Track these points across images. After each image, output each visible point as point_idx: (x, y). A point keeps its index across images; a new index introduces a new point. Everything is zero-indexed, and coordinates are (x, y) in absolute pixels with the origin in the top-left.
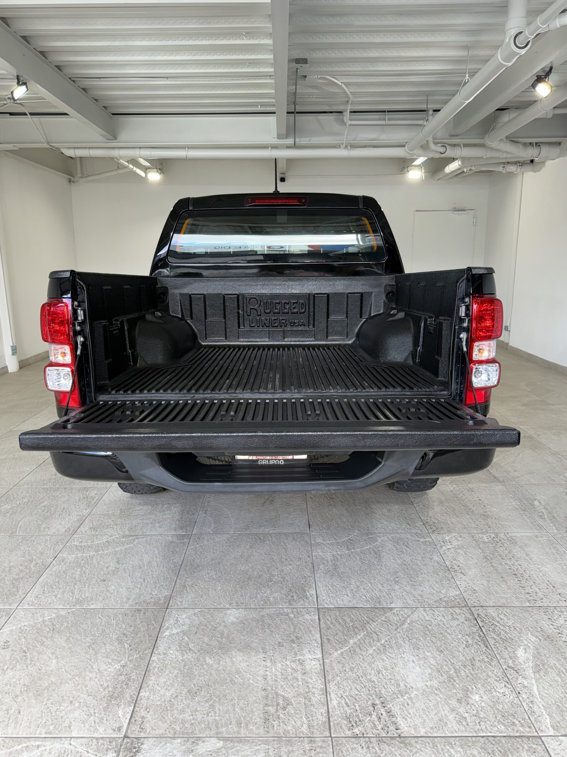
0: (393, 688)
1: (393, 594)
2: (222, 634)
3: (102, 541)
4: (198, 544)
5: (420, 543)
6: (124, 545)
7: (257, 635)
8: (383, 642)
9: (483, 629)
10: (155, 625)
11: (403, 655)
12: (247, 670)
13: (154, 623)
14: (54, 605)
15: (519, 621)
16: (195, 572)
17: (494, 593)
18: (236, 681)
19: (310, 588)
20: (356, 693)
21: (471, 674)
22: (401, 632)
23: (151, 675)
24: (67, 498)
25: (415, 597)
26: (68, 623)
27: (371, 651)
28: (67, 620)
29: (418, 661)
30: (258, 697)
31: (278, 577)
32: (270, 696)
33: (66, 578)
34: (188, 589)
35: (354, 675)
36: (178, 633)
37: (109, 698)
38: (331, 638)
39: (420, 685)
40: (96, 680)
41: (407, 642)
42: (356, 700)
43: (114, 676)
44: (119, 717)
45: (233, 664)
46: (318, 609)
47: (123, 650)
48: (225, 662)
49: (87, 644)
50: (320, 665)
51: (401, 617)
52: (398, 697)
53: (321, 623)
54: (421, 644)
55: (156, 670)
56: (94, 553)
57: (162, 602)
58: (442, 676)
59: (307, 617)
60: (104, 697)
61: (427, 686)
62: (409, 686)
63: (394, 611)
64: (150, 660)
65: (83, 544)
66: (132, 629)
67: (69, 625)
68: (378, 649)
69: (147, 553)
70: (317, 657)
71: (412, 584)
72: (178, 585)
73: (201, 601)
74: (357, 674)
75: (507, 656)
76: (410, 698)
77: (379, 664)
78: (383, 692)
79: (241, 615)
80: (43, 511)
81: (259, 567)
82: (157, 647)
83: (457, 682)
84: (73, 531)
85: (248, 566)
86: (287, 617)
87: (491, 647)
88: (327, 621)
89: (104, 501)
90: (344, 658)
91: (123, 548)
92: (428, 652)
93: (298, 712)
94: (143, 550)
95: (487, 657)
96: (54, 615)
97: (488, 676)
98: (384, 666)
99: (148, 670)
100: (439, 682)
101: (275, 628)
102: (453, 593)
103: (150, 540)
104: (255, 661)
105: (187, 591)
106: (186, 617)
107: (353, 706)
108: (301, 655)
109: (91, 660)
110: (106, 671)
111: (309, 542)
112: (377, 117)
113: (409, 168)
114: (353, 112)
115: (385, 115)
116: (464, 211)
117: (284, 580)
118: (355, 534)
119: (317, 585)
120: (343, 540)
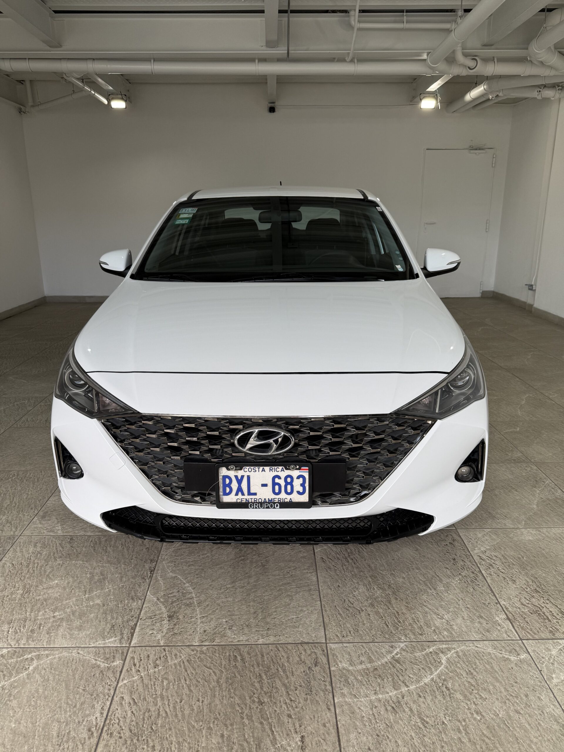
112: (393, 19)
113: (422, 96)
114: (362, 11)
115: (403, 16)
116: (482, 149)
118: (402, 645)
120: (384, 661)
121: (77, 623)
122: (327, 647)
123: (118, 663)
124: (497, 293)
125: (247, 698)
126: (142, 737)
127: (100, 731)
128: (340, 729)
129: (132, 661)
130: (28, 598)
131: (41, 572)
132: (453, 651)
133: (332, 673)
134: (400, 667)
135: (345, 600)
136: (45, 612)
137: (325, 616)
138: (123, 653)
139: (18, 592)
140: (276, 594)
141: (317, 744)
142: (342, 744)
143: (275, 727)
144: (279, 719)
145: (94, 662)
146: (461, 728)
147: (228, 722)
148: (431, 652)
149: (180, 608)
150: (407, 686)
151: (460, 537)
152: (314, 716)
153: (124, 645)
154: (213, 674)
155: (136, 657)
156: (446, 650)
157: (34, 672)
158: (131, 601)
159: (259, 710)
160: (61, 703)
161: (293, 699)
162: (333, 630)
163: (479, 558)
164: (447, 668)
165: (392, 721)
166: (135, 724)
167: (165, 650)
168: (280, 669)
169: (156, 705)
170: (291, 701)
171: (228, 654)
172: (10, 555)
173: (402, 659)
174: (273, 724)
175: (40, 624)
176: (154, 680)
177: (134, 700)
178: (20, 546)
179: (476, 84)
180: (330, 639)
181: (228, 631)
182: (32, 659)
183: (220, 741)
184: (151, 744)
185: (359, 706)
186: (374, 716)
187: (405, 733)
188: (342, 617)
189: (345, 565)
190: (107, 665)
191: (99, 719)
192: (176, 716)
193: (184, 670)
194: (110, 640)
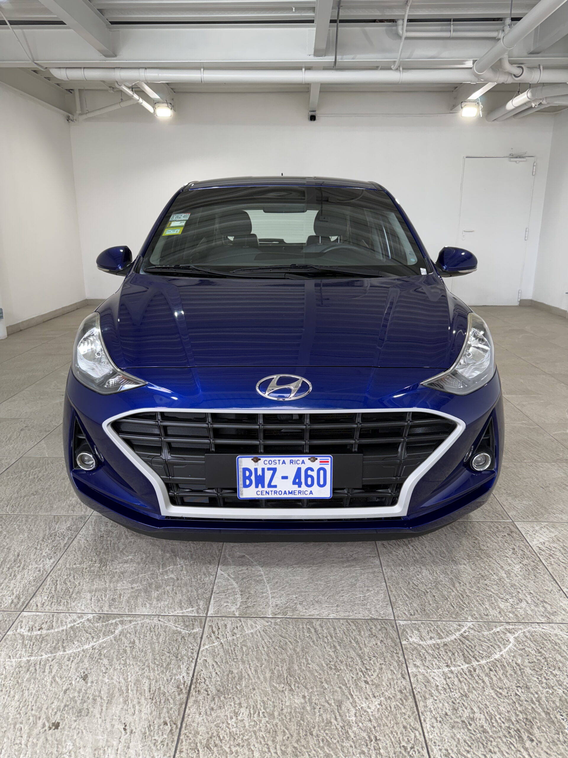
3: (65, 628)
4: (216, 638)
6: (99, 638)
16: (212, 709)
24: (26, 534)
31: (358, 727)
56: (49, 655)
65: (36, 633)
69: (134, 658)
84: (24, 602)
89: (78, 542)
91: (96, 645)
103: (141, 628)
111: (398, 641)
112: (439, 28)
113: (463, 104)
114: (410, 21)
115: (450, 25)
116: (523, 157)
117: (369, 737)
118: (469, 624)
119: (430, 752)
120: (453, 637)
121: (155, 594)
122: (396, 624)
123: (197, 630)
124: (535, 302)
125: (324, 665)
126: (228, 695)
127: (188, 688)
128: (416, 696)
129: (210, 629)
130: (106, 570)
131: (114, 549)
132: (520, 632)
133: (403, 646)
134: (470, 644)
135: (409, 582)
136: (123, 583)
137: (391, 596)
138: (201, 622)
139: (95, 565)
140: (342, 574)
141: (395, 708)
142: (419, 709)
143: (353, 692)
144: (357, 685)
145: (175, 628)
146: (534, 699)
147: (308, 687)
148: (498, 632)
149: (251, 584)
150: (478, 661)
151: (518, 529)
152: (390, 684)
153: (201, 615)
154: (289, 643)
155: (214, 626)
156: (513, 631)
157: (120, 635)
158: (203, 576)
159: (336, 676)
160: (149, 664)
161: (368, 668)
162: (401, 609)
163: (538, 549)
164: (515, 646)
165: (466, 690)
166: (220, 684)
167: (240, 621)
168: (353, 641)
169: (238, 668)
170: (367, 669)
171: (301, 626)
172: (84, 532)
173: (471, 637)
174: (351, 688)
175: (120, 595)
176: (234, 646)
177: (217, 663)
178: (92, 525)
179: (519, 92)
180: (398, 616)
181: (298, 606)
182: (116, 624)
183: (303, 701)
184: (238, 702)
185: (432, 676)
186: (449, 686)
187: (480, 702)
188: (408, 597)
189: (406, 551)
190: (187, 632)
191: (186, 678)
192: (259, 678)
193: (261, 639)
194: (187, 610)
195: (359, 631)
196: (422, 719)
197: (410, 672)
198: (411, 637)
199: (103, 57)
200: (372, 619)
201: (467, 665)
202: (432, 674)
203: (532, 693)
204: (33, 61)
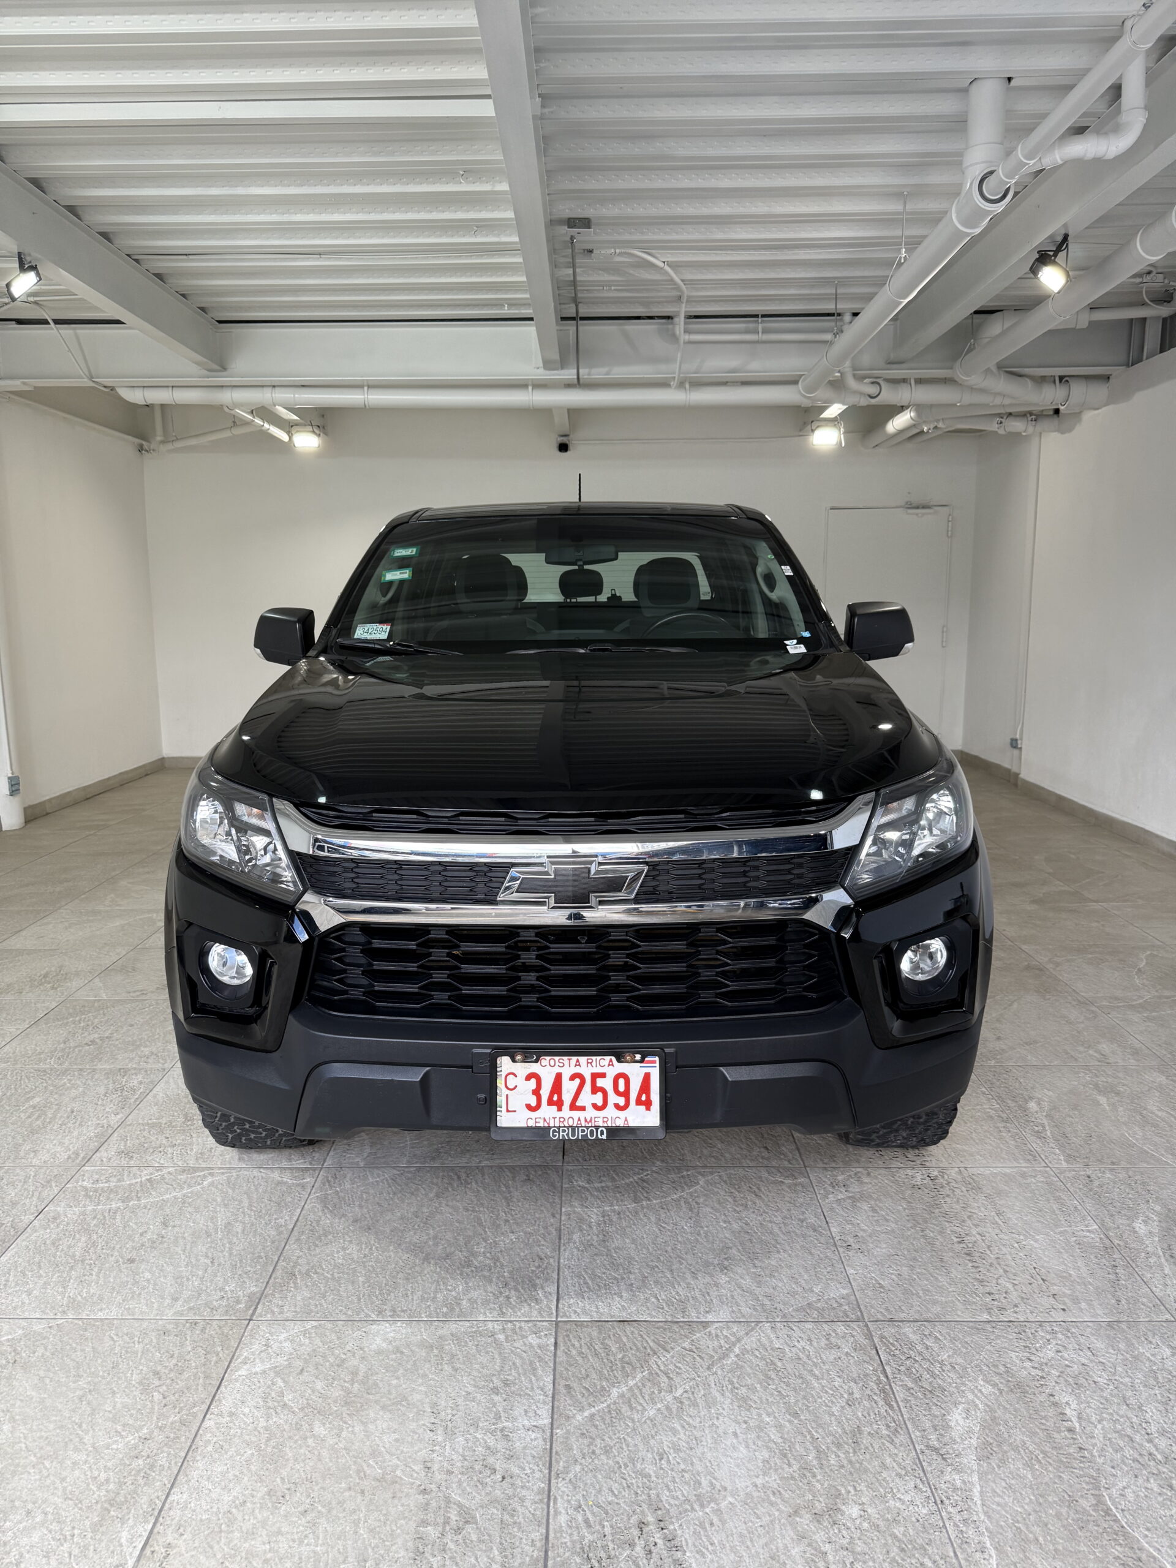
0: (686, 1489)
1: (714, 1293)
2: (355, 1374)
3: (139, 1180)
4: (331, 1187)
5: (784, 1187)
6: (182, 1188)
7: (425, 1376)
8: (680, 1391)
9: (888, 1369)
10: (221, 1355)
11: (715, 1422)
12: (393, 1450)
13: (219, 1349)
14: (23, 1312)
15: (964, 1350)
16: (317, 1246)
17: (921, 1293)
18: (368, 1472)
19: (547, 1280)
20: (610, 1499)
21: (850, 1462)
22: (719, 1372)
23: (198, 1458)
24: (81, 1089)
25: (757, 1299)
26: (46, 1349)
27: (652, 1413)
28: (44, 1342)
29: (745, 1434)
30: (408, 1505)
31: (485, 1256)
32: (434, 1504)
33: (54, 1256)
34: (299, 1281)
35: (610, 1462)
36: (264, 1372)
37: (106, 1505)
38: (575, 1385)
39: (741, 1484)
40: (85, 1467)
41: (727, 1394)
42: (607, 1513)
43: (122, 1459)
44: (121, 1545)
45: (368, 1437)
46: (557, 1323)
47: (150, 1405)
48: (353, 1432)
49: (78, 1393)
50: (544, 1440)
51: (722, 1342)
52: (693, 1508)
53: (559, 1353)
54: (756, 1398)
55: (210, 1448)
56: (120, 1204)
57: (242, 1306)
58: (789, 1465)
59: (533, 1340)
60: (97, 1503)
61: (756, 1486)
62: (718, 1487)
63: (712, 1329)
64: (199, 1428)
65: (101, 1185)
66: (174, 1361)
67: (48, 1354)
68: (668, 1408)
69: (226, 1206)
70: (540, 1422)
71: (755, 1273)
72: (279, 1273)
73: (321, 1305)
74: (618, 1459)
75: (927, 1424)
76: (718, 1512)
77: (664, 1438)
78: (664, 1498)
79: (399, 1336)
80: (29, 1117)
81: (449, 1236)
82: (219, 1400)
83: (819, 1477)
84: (84, 1158)
85: (428, 1234)
86: (490, 1340)
87: (898, 1406)
88: (571, 1349)
89: (155, 1096)
90: (596, 1427)
91: (179, 1195)
92: (768, 1415)
93: (486, 1537)
94: (219, 1200)
95: (888, 1427)
96: (20, 1332)
97: (884, 1466)
98: (673, 1443)
99: (194, 1447)
100: (781, 1478)
101: (464, 1364)
102: (837, 1291)
103: (236, 1179)
104: (414, 1432)
105: (295, 1283)
106: (287, 1339)
107: (598, 1527)
108: (508, 1419)
109: (80, 1426)
110: (108, 1448)
111: (558, 1185)
112: (740, 326)
113: (815, 425)
114: (690, 317)
115: (759, 322)
116: (927, 507)
117: (495, 1264)
118: (654, 1169)
119: (561, 1274)
120: (627, 1181)
124: (967, 754)
127: (290, 1230)
128: (563, 1231)
141: (534, 1241)
142: (562, 1241)
143: (488, 1229)
144: (495, 1223)
145: (280, 1179)
152: (535, 1222)
157: (209, 1186)
160: (244, 1209)
161: (513, 1209)
170: (511, 1210)
182: (205, 1177)
191: (288, 1221)
195: (514, 1178)
196: (562, 1248)
197: (563, 1210)
198: (577, 1181)
199: (206, 372)
200: (532, 1166)
201: (634, 1205)
202: (589, 1213)
203: (702, 1227)
204: (91, 378)
